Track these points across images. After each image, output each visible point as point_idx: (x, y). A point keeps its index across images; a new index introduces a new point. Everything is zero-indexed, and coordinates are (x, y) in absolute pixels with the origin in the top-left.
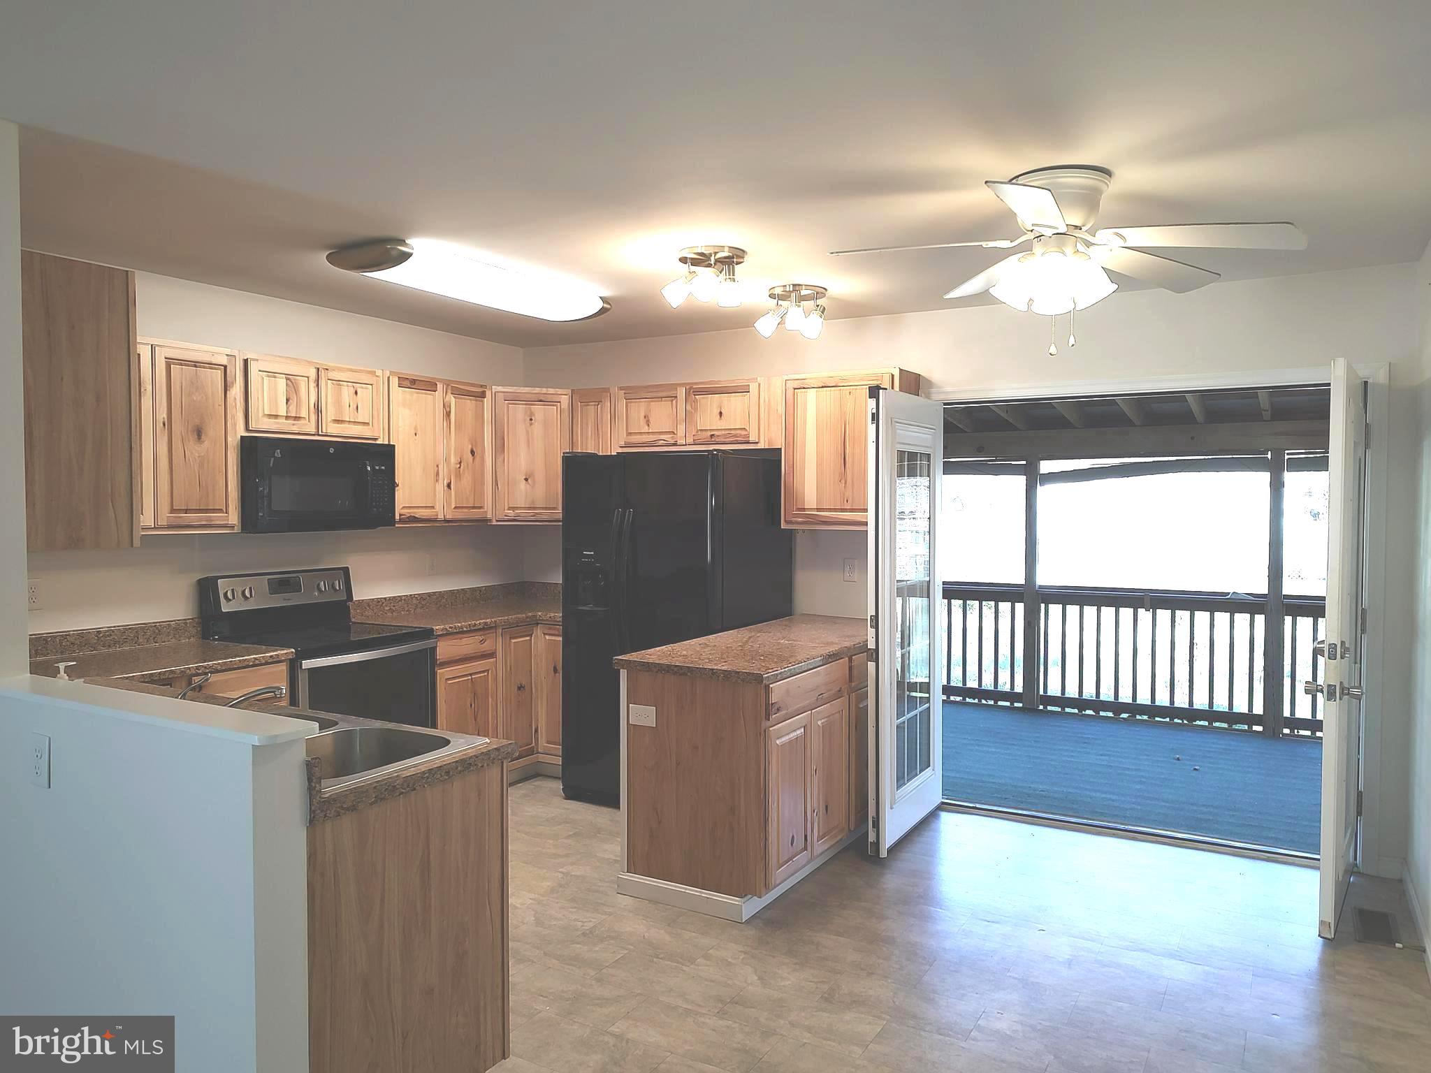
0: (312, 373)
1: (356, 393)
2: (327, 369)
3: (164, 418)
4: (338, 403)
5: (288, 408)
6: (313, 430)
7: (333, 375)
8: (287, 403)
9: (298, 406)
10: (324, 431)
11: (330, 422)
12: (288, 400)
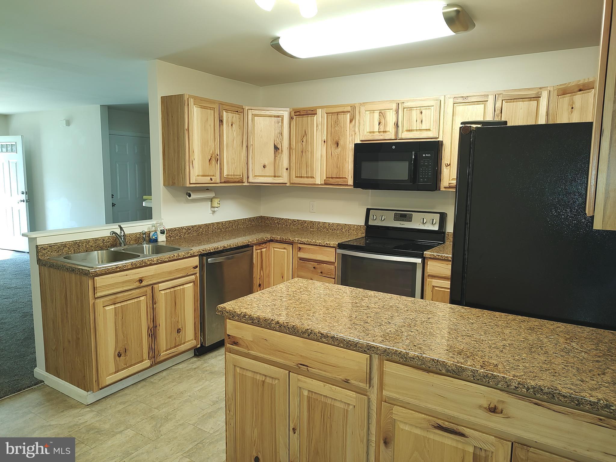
0: (394, 106)
1: (421, 113)
2: (403, 103)
3: (324, 139)
4: (410, 120)
5: (379, 127)
6: (393, 137)
7: (406, 105)
8: (379, 125)
9: (385, 126)
10: (400, 137)
11: (405, 131)
12: (379, 123)
